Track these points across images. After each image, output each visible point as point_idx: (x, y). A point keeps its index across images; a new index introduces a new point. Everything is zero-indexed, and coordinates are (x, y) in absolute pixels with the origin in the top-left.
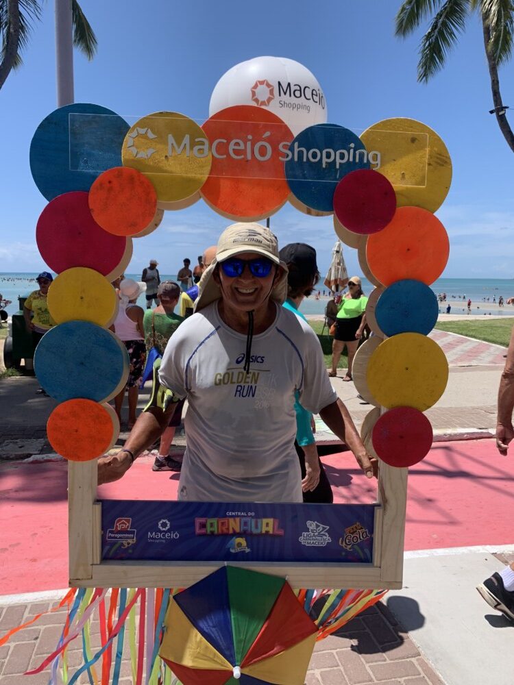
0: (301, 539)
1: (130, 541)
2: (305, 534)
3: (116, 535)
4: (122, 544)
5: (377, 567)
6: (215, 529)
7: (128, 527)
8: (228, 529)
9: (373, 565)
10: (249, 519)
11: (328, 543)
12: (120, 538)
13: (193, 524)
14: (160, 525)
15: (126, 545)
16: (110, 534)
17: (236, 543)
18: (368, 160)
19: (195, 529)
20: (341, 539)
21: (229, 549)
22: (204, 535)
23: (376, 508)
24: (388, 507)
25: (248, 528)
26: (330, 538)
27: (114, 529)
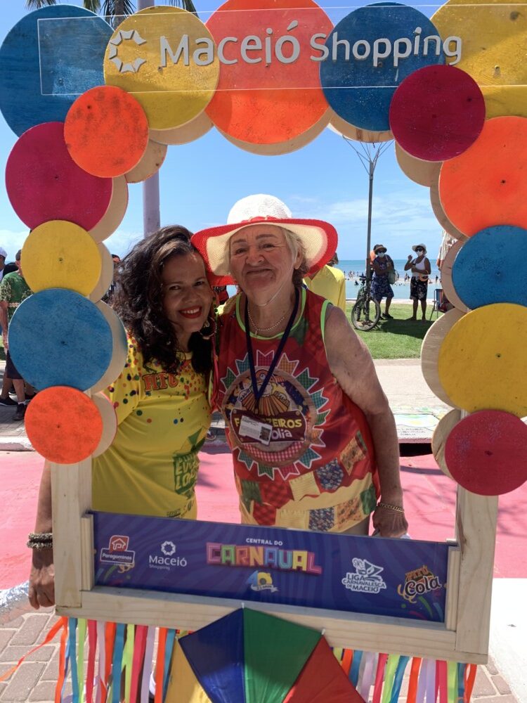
0: (345, 581)
1: (128, 565)
2: (350, 575)
3: (111, 556)
4: (119, 568)
5: (450, 630)
6: (232, 558)
7: (125, 547)
8: (248, 560)
9: (445, 626)
10: (275, 550)
11: (381, 590)
12: (116, 560)
13: (204, 550)
14: (163, 548)
15: (124, 570)
16: (104, 555)
17: (259, 579)
18: (442, 52)
19: (206, 556)
20: (400, 586)
21: (250, 585)
22: (219, 565)
23: (450, 548)
24: (467, 550)
25: (274, 561)
26: (384, 583)
27: (109, 549)
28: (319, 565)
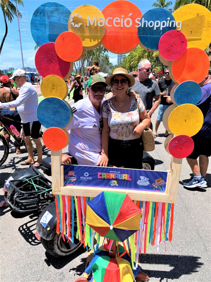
0: (138, 182)
2: (139, 181)
3: (69, 177)
4: (71, 181)
10: (118, 174)
11: (148, 185)
15: (73, 181)
16: (67, 177)
17: (113, 182)
19: (97, 176)
20: (153, 183)
21: (110, 184)
23: (168, 173)
25: (118, 177)
26: (149, 183)
27: (68, 175)
28: (131, 178)
